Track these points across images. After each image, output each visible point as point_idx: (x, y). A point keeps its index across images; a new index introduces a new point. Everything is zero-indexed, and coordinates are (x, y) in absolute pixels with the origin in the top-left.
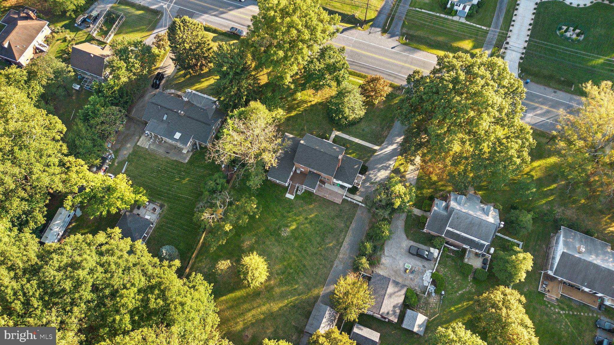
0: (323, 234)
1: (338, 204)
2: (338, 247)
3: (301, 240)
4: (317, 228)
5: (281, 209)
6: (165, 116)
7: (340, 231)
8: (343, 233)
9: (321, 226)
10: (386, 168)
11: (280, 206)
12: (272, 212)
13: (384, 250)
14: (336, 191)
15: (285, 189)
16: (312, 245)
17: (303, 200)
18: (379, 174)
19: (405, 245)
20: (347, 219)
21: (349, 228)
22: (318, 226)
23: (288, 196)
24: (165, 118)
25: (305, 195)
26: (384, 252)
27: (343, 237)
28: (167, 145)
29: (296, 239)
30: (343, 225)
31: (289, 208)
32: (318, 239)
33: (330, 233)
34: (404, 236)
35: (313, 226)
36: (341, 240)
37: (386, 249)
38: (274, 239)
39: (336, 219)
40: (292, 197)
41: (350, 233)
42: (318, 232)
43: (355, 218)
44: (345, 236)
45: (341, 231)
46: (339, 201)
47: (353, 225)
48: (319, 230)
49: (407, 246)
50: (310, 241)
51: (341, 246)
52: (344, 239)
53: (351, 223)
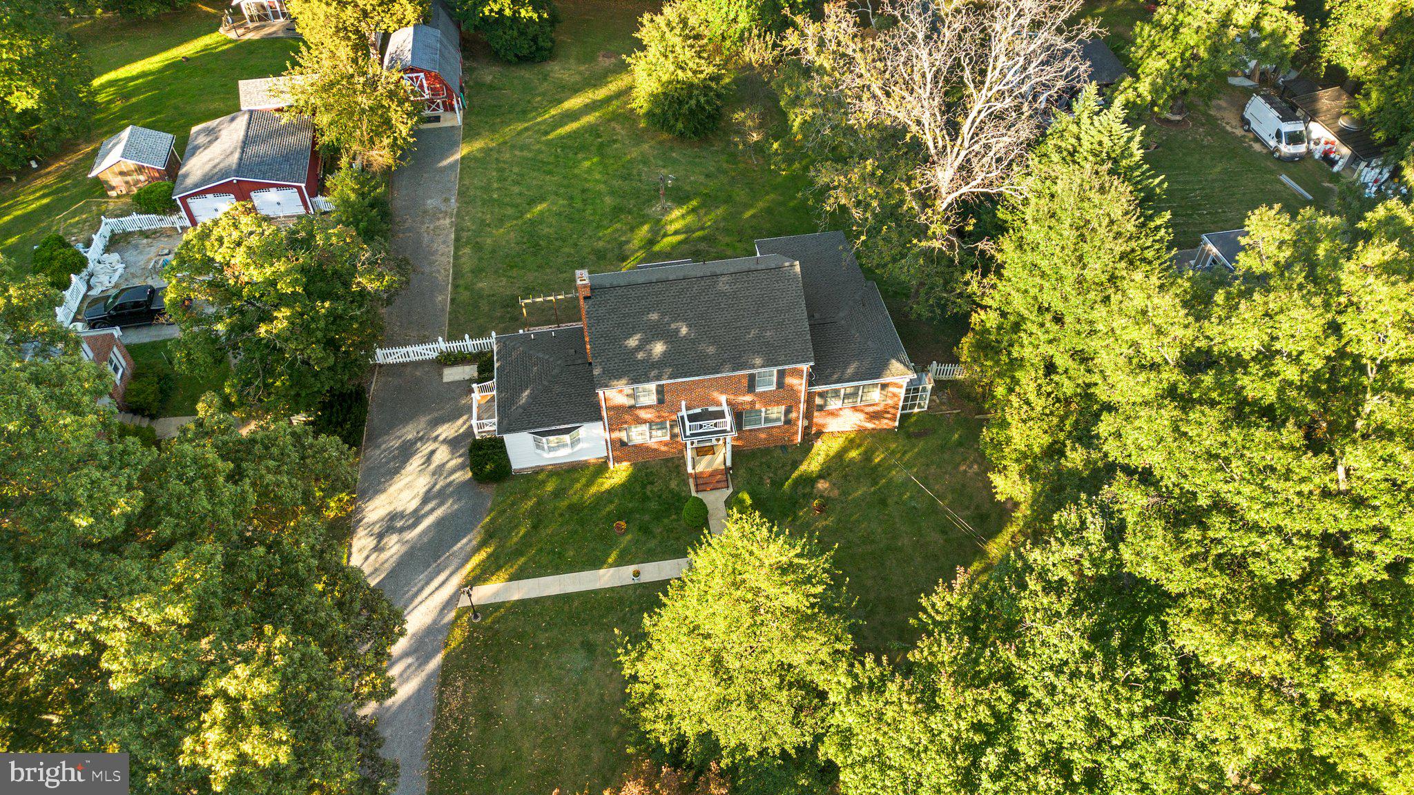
10: (392, 524)
18: (422, 483)
53: (453, 300)
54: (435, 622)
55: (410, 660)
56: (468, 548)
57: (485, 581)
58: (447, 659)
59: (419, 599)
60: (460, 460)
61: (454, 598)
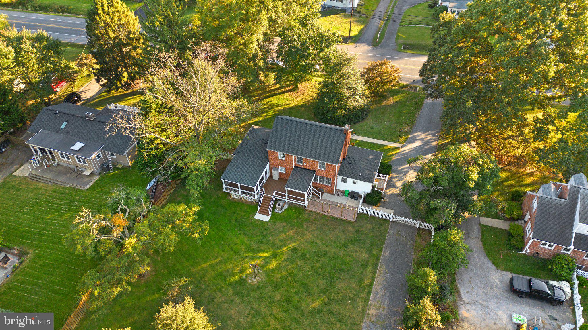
0: (330, 274)
1: (349, 222)
2: (364, 295)
3: (288, 288)
4: (318, 265)
5: (246, 239)
6: (65, 124)
7: (363, 265)
8: (369, 269)
9: (325, 259)
11: (245, 234)
12: (229, 245)
13: (458, 291)
14: (344, 202)
15: (253, 207)
16: (310, 295)
17: (286, 221)
19: (497, 281)
20: (372, 244)
21: (378, 259)
22: (318, 261)
23: (258, 216)
24: (63, 127)
25: (290, 213)
26: (459, 296)
27: (370, 276)
28: (60, 168)
29: (277, 287)
30: (365, 255)
31: (261, 235)
32: (322, 283)
33: (342, 270)
34: (489, 264)
35: (310, 262)
36: (367, 281)
37: (461, 289)
38: (231, 291)
39: (350, 246)
40: (266, 218)
41: (381, 268)
42: (320, 271)
43: (387, 241)
44: (374, 273)
45: (365, 266)
46: (351, 218)
47: (385, 254)
48: (321, 268)
49: (501, 281)
50: (305, 287)
51: (369, 293)
52: (373, 279)
53: (381, 250)
54: (408, 144)
55: (417, 138)
56: (395, 156)
57: (394, 147)
58: (408, 135)
59: (409, 150)
60: (394, 180)
61: (403, 147)
